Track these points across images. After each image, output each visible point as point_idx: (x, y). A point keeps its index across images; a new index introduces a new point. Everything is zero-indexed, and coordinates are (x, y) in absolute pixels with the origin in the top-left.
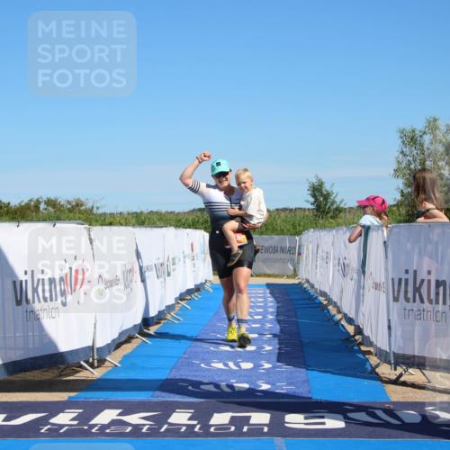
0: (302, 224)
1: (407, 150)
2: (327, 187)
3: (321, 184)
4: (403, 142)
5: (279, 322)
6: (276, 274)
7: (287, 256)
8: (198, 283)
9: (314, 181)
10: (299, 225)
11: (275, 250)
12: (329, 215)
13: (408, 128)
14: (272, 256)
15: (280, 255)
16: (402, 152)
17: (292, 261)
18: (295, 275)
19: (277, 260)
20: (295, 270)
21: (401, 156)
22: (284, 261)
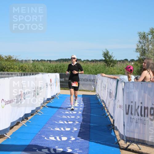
0: (99, 69)
1: (141, 41)
2: (110, 54)
3: (108, 52)
4: (140, 38)
5: (83, 115)
6: (87, 90)
7: (92, 83)
8: (53, 95)
9: (105, 51)
10: (98, 69)
11: (87, 80)
12: (111, 65)
13: (142, 32)
14: (86, 83)
15: (89, 82)
16: (140, 42)
17: (94, 85)
18: (95, 91)
19: (87, 85)
20: (95, 89)
21: (139, 43)
22: (90, 85)
